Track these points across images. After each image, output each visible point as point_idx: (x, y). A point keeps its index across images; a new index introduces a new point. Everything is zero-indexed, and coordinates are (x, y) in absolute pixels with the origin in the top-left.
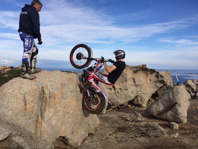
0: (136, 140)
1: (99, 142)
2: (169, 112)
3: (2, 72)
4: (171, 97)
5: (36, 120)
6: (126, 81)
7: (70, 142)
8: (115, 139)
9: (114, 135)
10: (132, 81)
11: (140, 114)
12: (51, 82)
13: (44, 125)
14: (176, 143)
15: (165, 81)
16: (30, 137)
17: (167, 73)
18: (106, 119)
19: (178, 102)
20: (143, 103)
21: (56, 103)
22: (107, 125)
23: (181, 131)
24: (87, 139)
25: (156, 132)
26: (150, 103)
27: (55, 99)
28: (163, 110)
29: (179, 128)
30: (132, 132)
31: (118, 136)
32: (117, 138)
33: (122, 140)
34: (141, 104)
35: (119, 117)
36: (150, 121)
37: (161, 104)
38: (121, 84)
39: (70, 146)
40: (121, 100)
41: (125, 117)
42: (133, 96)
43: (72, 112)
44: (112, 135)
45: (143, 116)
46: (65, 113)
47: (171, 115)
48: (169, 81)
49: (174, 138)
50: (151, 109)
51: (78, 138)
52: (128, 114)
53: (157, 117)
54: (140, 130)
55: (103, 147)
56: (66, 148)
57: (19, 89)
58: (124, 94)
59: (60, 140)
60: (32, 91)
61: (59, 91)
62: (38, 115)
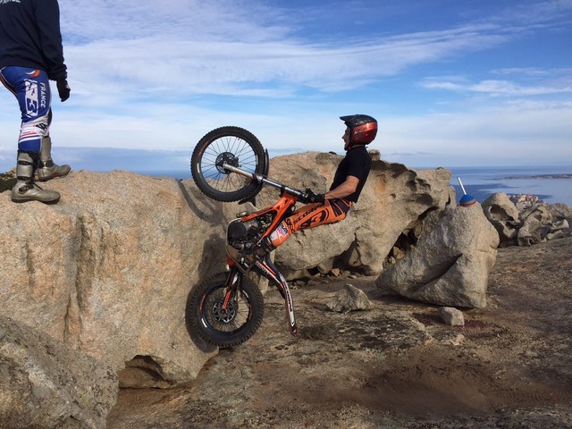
0: (350, 356)
1: (251, 366)
2: (441, 280)
4: (446, 239)
5: (65, 313)
7: (167, 370)
8: (294, 357)
9: (291, 348)
11: (361, 291)
12: (106, 205)
13: (87, 326)
14: (457, 360)
15: (434, 196)
16: (47, 347)
17: (437, 174)
18: (271, 309)
19: (464, 251)
20: (374, 261)
21: (121, 266)
22: (272, 324)
23: (472, 331)
24: (216, 363)
25: (405, 333)
26: (394, 261)
27: (117, 252)
28: (423, 277)
29: (466, 321)
30: (340, 338)
31: (301, 349)
32: (298, 354)
33: (313, 358)
34: (367, 266)
35: (306, 302)
36: (390, 307)
37: (418, 261)
39: (168, 381)
40: (310, 256)
41: (322, 301)
42: (344, 243)
43: (168, 289)
44: (287, 349)
45: (372, 295)
46: (149, 293)
47: (444, 288)
48: (441, 194)
49: (451, 347)
50: (391, 277)
51: (190, 359)
52: (331, 295)
53: (408, 296)
54: (362, 332)
55: (260, 380)
56: (158, 388)
57: (11, 224)
58: (319, 237)
59: (138, 367)
60: (50, 229)
61: (130, 230)
62: (70, 300)
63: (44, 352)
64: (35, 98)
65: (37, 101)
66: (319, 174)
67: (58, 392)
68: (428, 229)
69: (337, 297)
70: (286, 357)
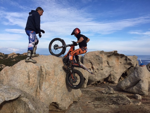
0: (109, 106)
1: (81, 107)
2: (135, 87)
3: (12, 57)
4: (136, 75)
5: (36, 90)
6: (102, 63)
7: (60, 106)
8: (93, 105)
9: (92, 103)
10: (106, 63)
11: (112, 88)
12: (47, 63)
13: (41, 94)
14: (139, 109)
15: (132, 63)
17: (133, 57)
18: (87, 92)
19: (142, 79)
20: (115, 80)
21: (50, 79)
22: (87, 96)
23: (144, 101)
24: (72, 105)
25: (124, 101)
26: (121, 80)
27: (49, 75)
28: (130, 85)
29: (142, 98)
30: (106, 101)
31: (95, 103)
32: (94, 105)
33: (98, 106)
34: (113, 81)
35: (97, 90)
36: (120, 93)
37: (128, 81)
38: (98, 65)
39: (60, 109)
40: (98, 78)
41: (101, 90)
42: (107, 75)
43: (61, 85)
44: (91, 103)
45: (115, 90)
46: (56, 86)
47: (136, 89)
48: (134, 63)
49: (138, 105)
50: (120, 85)
51: (66, 104)
52: (104, 89)
53: (125, 90)
54: (112, 100)
55: (84, 111)
56: (57, 111)
57: (25, 68)
58: (100, 73)
59: (53, 105)
60: (34, 69)
61: (53, 70)
62: (37, 87)
63: (32, 100)
64: (32, 37)
65: (32, 38)
66: (100, 57)
67: (35, 111)
68: (131, 72)
69: (105, 89)
70: (91, 105)
